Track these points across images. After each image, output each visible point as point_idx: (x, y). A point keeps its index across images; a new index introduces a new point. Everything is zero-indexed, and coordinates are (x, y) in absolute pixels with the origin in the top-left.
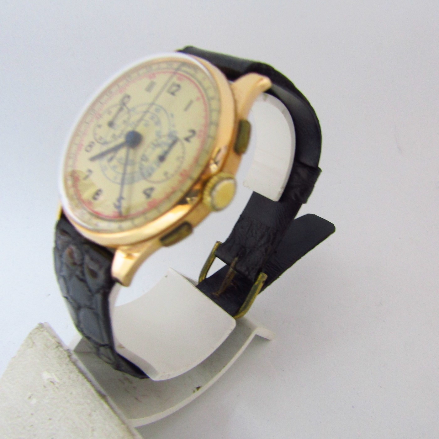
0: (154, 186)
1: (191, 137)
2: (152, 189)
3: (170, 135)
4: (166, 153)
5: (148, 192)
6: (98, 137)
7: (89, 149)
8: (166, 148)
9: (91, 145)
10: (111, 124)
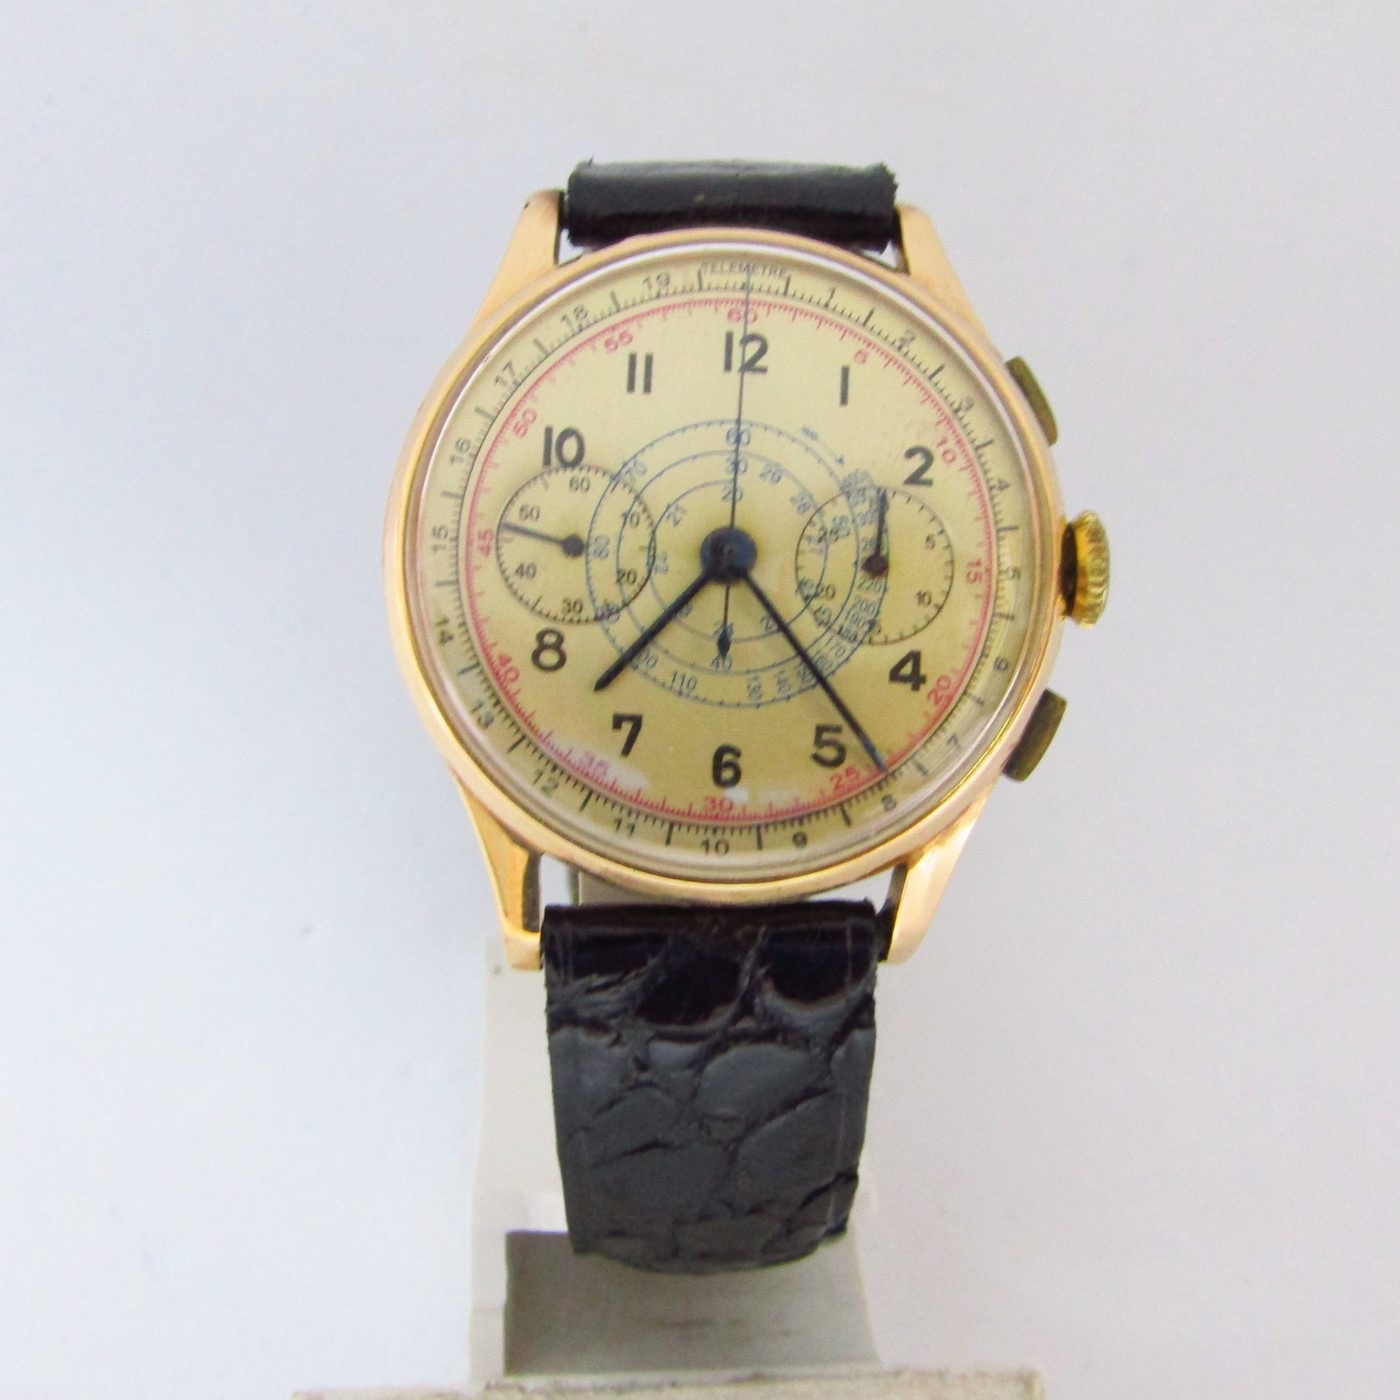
0: (912, 646)
1: (924, 468)
2: (912, 658)
3: (849, 491)
4: (876, 543)
5: (906, 670)
6: (554, 607)
7: (549, 658)
8: (867, 531)
9: (549, 643)
10: (574, 546)
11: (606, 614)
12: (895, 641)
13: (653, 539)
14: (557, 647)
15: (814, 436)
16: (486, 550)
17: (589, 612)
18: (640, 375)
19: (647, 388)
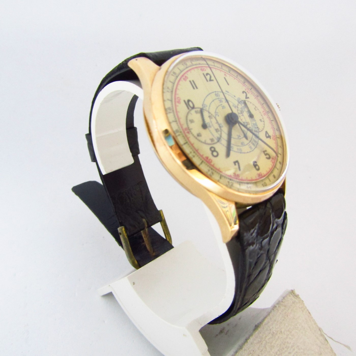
0: (265, 130)
1: (246, 95)
2: (266, 132)
3: (239, 102)
4: (249, 111)
5: (267, 135)
6: (209, 142)
7: (215, 154)
8: (246, 110)
9: (213, 150)
10: (204, 126)
11: (219, 140)
12: (263, 130)
13: (217, 121)
14: (215, 151)
15: (228, 92)
16: (188, 132)
17: (216, 141)
18: (194, 85)
19: (197, 88)
